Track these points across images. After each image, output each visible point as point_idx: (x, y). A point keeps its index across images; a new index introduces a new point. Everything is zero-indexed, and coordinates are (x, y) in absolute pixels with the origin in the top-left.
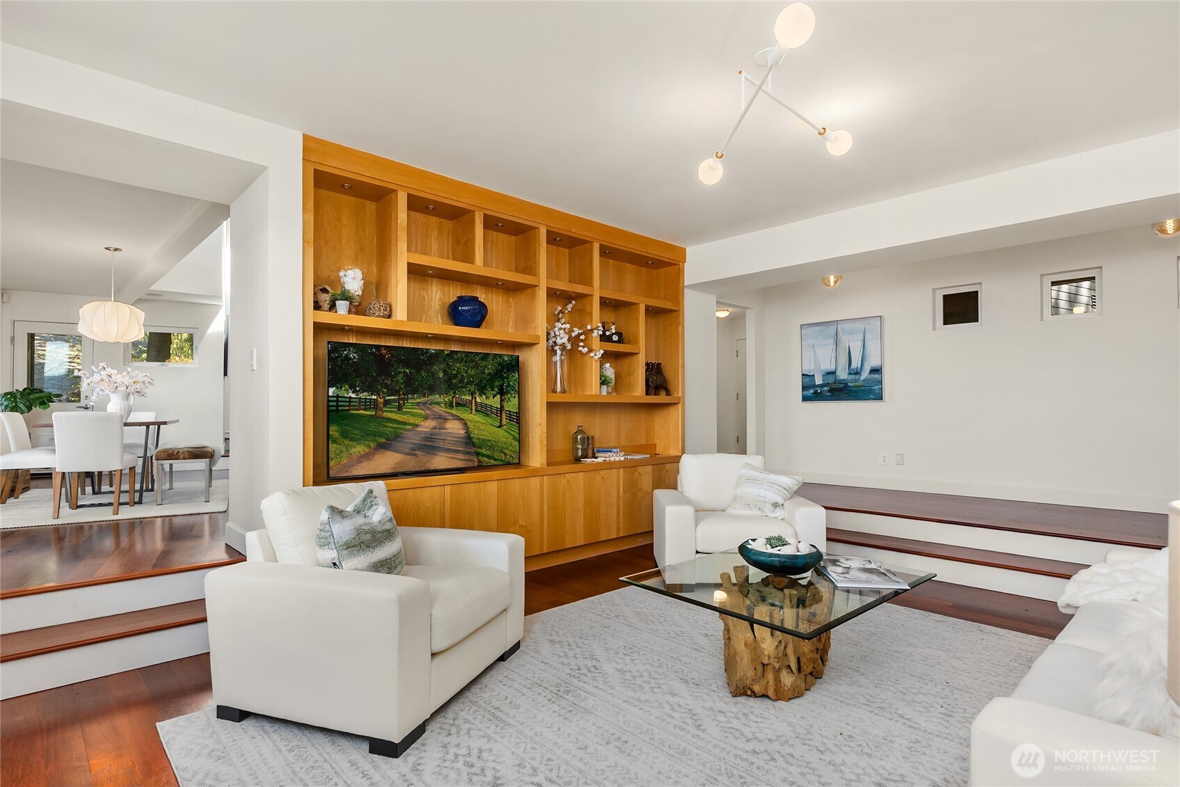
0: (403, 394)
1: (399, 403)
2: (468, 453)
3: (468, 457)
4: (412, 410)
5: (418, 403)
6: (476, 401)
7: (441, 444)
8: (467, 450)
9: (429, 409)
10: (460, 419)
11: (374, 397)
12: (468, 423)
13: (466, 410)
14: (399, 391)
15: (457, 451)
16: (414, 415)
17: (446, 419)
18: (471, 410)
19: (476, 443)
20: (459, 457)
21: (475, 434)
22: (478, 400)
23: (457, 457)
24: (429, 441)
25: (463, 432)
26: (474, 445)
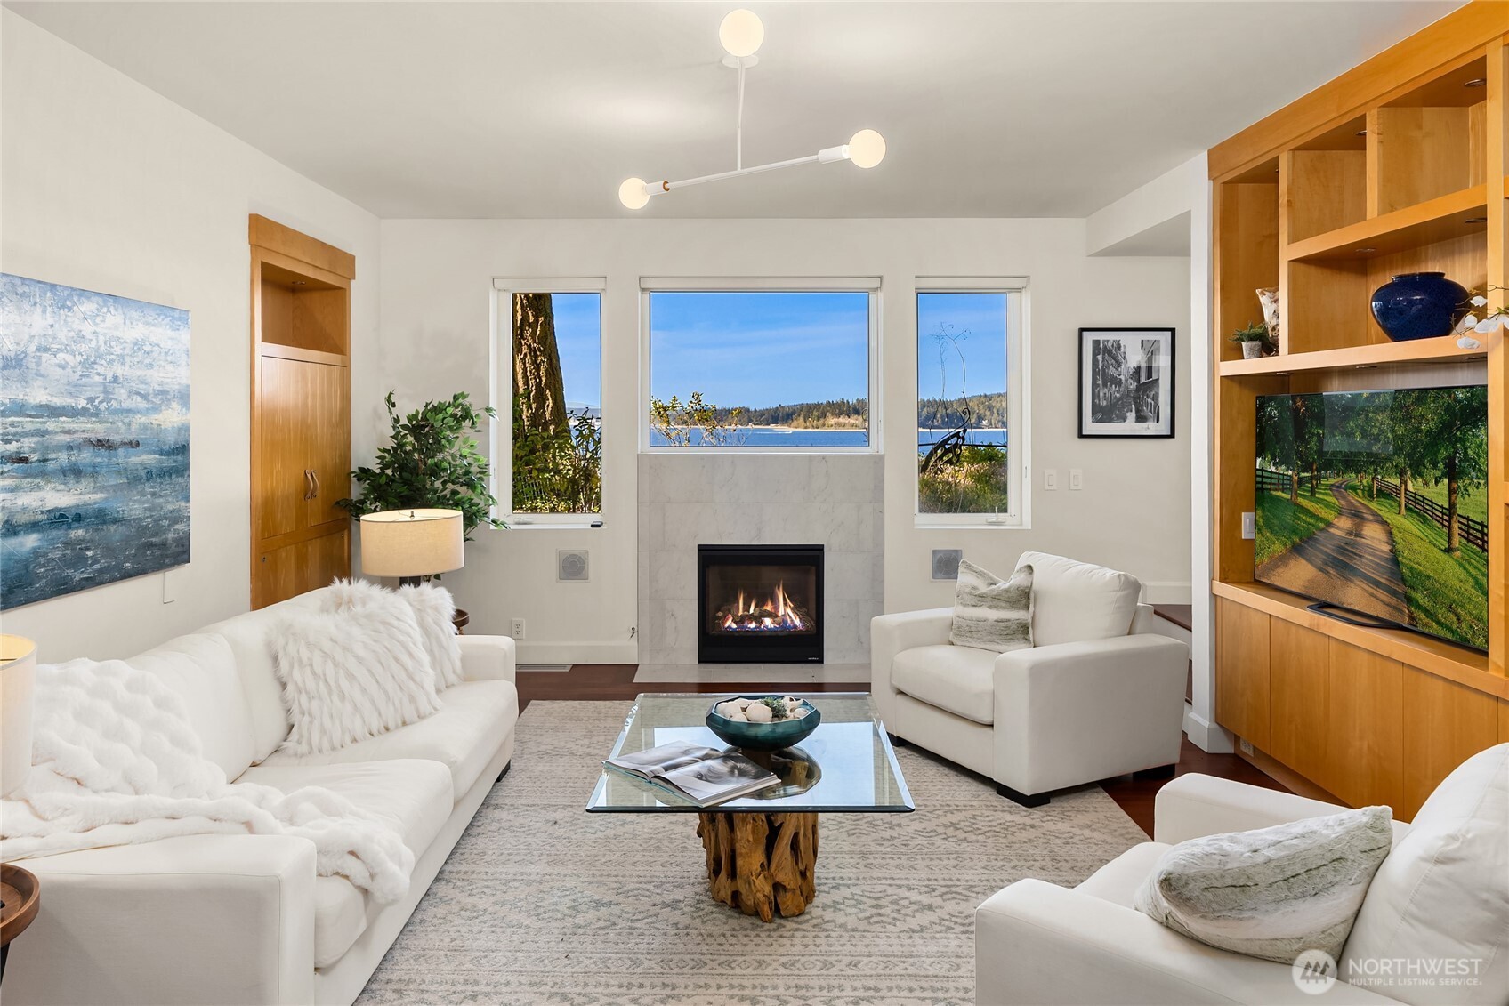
0: (1317, 470)
1: (1312, 484)
2: (1394, 593)
3: (1393, 601)
4: (1325, 498)
5: (1332, 485)
6: (1406, 490)
7: (1356, 563)
8: (1393, 586)
9: (1344, 498)
10: (1383, 523)
11: (1290, 473)
12: (1395, 531)
13: (1392, 506)
14: (1312, 464)
15: (1377, 584)
16: (1328, 505)
17: (1363, 519)
18: (1400, 506)
19: (1406, 577)
20: (1382, 597)
21: (1405, 556)
22: (1410, 487)
23: (1379, 595)
24: (1342, 554)
25: (1386, 548)
26: (1403, 580)
